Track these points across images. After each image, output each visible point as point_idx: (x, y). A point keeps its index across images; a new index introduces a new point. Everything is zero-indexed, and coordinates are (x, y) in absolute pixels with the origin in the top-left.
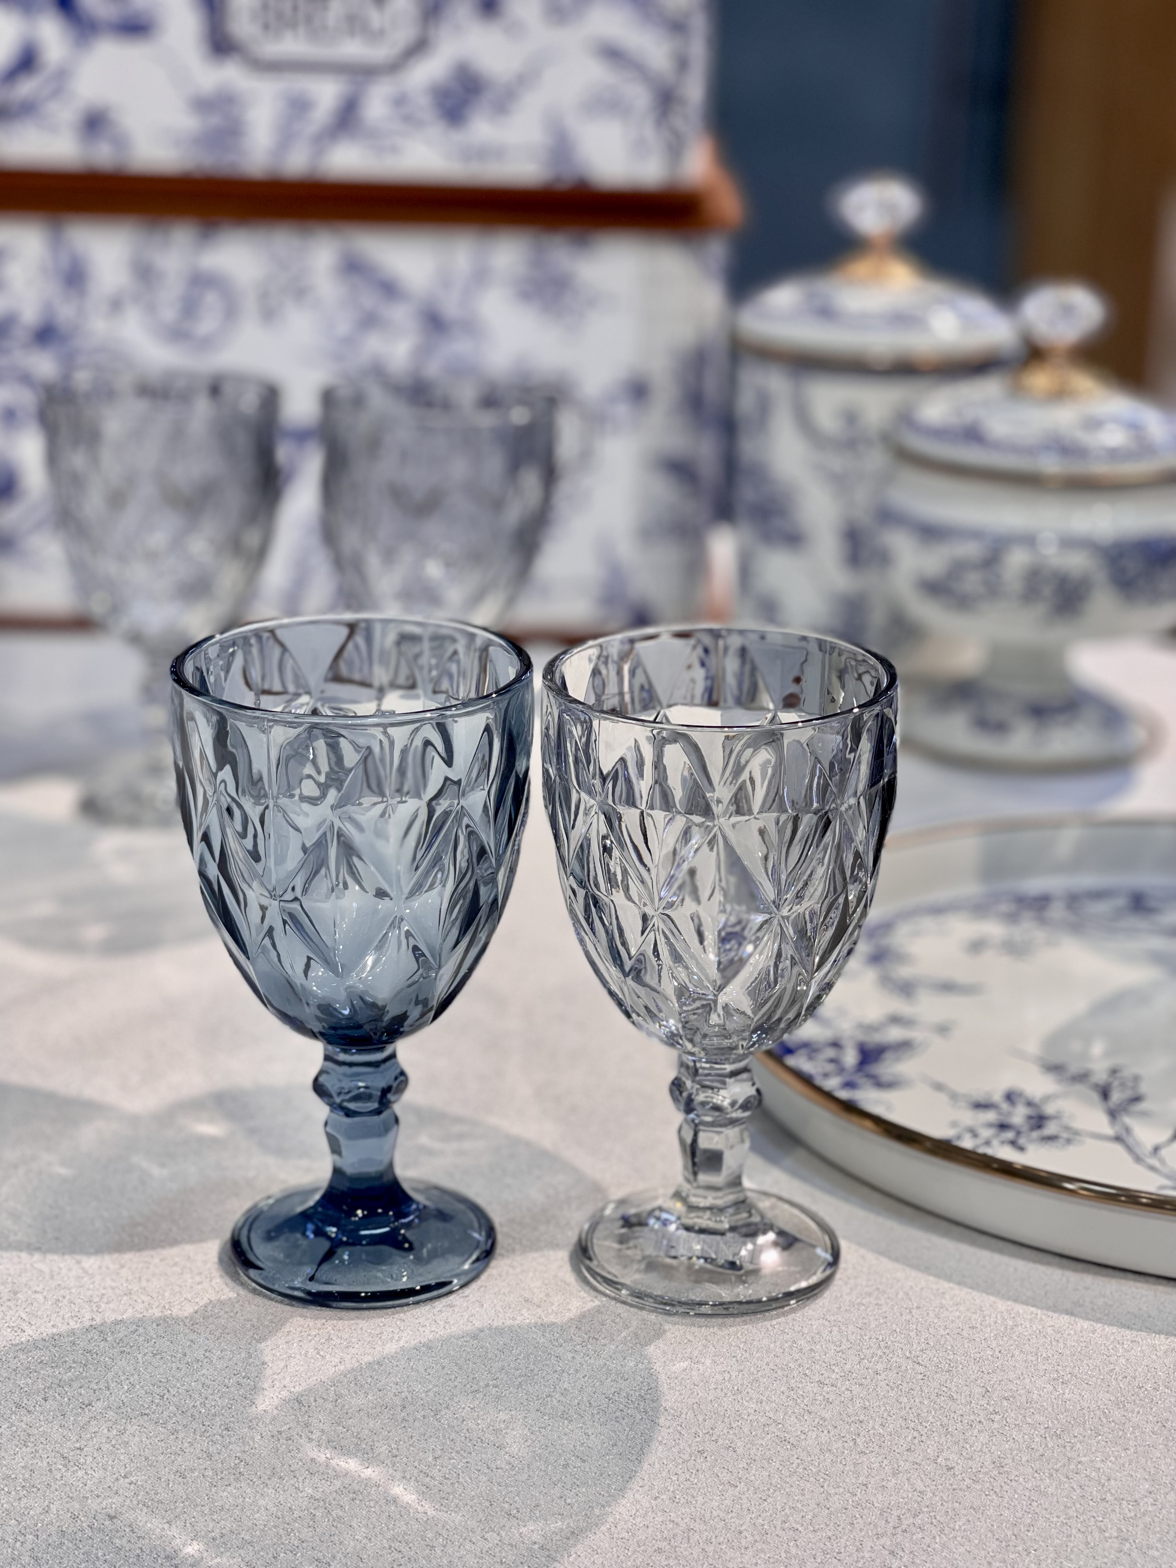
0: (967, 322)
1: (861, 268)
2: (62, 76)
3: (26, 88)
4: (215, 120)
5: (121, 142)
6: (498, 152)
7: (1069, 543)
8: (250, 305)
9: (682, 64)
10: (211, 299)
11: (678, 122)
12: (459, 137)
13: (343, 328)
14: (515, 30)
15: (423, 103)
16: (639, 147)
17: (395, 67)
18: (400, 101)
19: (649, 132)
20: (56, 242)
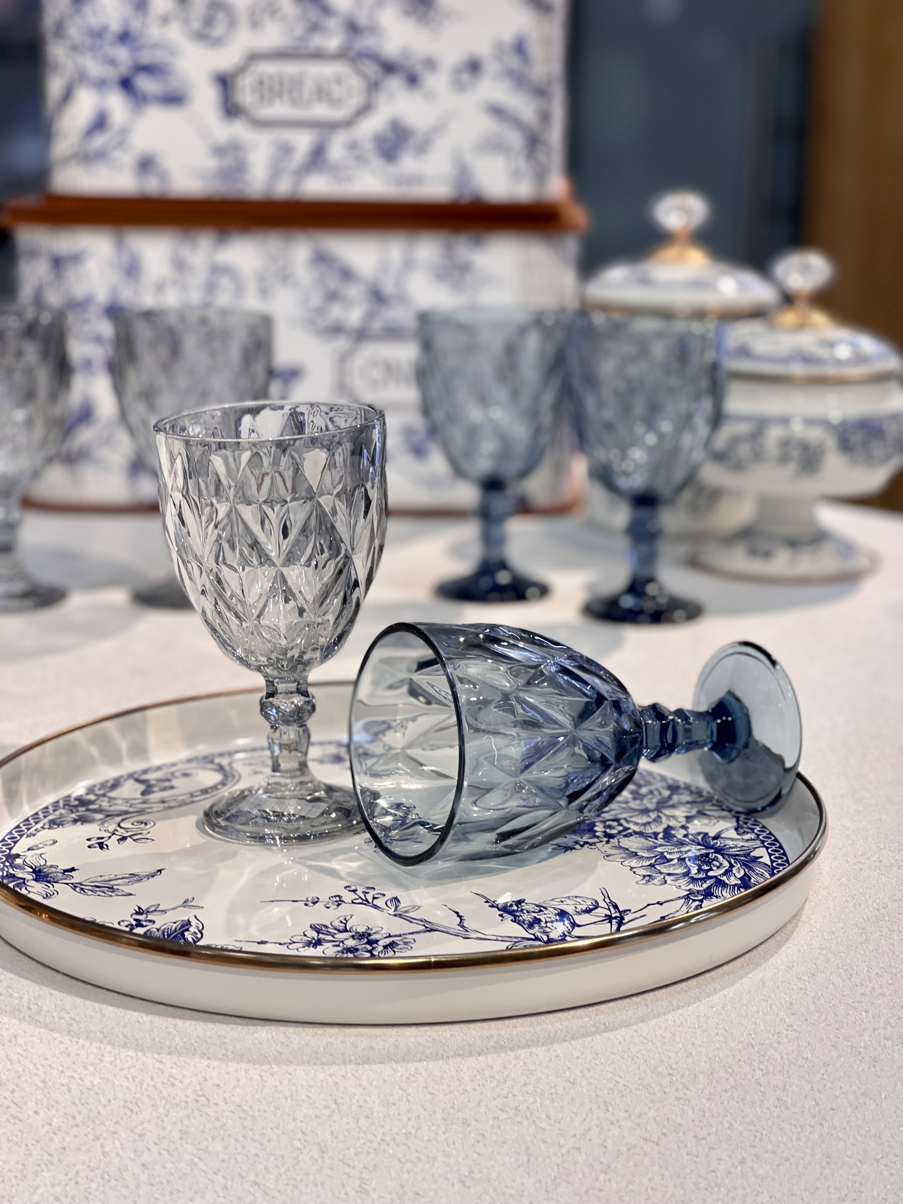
0: (742, 286)
1: (670, 253)
2: (124, 131)
3: (99, 141)
4: (228, 161)
5: (163, 176)
6: (418, 179)
7: (810, 422)
8: (252, 287)
9: (545, 117)
10: (225, 282)
11: (541, 156)
12: (393, 170)
13: (316, 300)
14: (430, 96)
15: (368, 147)
16: (516, 174)
17: (349, 123)
18: (353, 146)
19: (522, 163)
20: (120, 244)
